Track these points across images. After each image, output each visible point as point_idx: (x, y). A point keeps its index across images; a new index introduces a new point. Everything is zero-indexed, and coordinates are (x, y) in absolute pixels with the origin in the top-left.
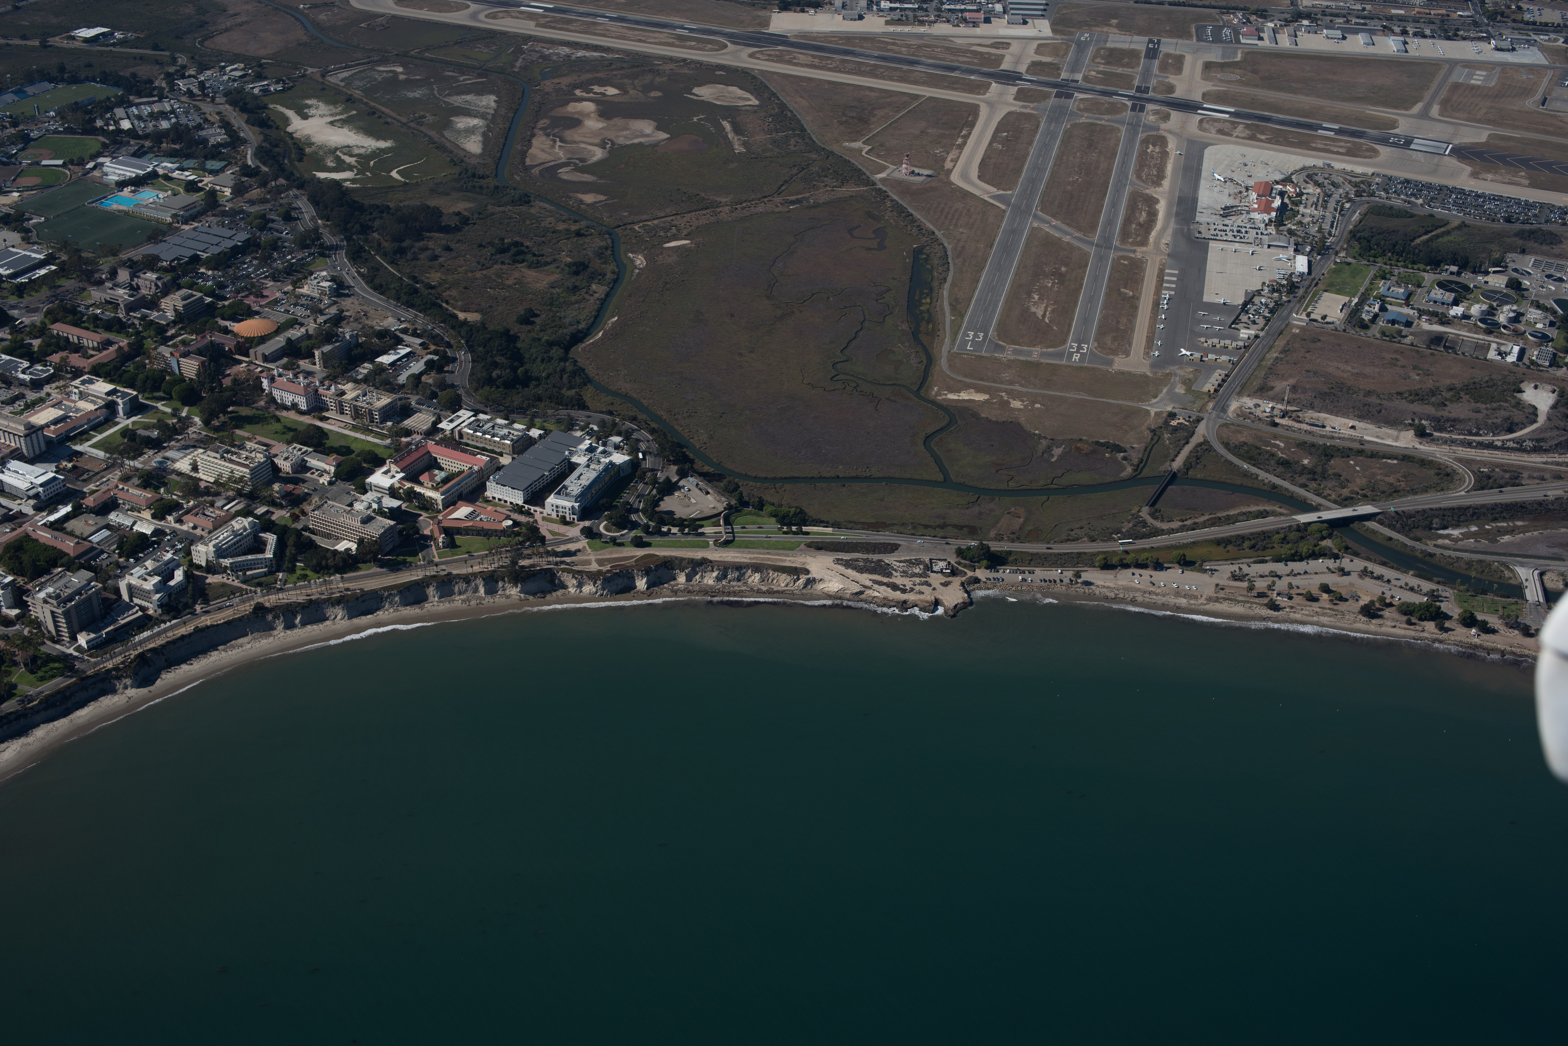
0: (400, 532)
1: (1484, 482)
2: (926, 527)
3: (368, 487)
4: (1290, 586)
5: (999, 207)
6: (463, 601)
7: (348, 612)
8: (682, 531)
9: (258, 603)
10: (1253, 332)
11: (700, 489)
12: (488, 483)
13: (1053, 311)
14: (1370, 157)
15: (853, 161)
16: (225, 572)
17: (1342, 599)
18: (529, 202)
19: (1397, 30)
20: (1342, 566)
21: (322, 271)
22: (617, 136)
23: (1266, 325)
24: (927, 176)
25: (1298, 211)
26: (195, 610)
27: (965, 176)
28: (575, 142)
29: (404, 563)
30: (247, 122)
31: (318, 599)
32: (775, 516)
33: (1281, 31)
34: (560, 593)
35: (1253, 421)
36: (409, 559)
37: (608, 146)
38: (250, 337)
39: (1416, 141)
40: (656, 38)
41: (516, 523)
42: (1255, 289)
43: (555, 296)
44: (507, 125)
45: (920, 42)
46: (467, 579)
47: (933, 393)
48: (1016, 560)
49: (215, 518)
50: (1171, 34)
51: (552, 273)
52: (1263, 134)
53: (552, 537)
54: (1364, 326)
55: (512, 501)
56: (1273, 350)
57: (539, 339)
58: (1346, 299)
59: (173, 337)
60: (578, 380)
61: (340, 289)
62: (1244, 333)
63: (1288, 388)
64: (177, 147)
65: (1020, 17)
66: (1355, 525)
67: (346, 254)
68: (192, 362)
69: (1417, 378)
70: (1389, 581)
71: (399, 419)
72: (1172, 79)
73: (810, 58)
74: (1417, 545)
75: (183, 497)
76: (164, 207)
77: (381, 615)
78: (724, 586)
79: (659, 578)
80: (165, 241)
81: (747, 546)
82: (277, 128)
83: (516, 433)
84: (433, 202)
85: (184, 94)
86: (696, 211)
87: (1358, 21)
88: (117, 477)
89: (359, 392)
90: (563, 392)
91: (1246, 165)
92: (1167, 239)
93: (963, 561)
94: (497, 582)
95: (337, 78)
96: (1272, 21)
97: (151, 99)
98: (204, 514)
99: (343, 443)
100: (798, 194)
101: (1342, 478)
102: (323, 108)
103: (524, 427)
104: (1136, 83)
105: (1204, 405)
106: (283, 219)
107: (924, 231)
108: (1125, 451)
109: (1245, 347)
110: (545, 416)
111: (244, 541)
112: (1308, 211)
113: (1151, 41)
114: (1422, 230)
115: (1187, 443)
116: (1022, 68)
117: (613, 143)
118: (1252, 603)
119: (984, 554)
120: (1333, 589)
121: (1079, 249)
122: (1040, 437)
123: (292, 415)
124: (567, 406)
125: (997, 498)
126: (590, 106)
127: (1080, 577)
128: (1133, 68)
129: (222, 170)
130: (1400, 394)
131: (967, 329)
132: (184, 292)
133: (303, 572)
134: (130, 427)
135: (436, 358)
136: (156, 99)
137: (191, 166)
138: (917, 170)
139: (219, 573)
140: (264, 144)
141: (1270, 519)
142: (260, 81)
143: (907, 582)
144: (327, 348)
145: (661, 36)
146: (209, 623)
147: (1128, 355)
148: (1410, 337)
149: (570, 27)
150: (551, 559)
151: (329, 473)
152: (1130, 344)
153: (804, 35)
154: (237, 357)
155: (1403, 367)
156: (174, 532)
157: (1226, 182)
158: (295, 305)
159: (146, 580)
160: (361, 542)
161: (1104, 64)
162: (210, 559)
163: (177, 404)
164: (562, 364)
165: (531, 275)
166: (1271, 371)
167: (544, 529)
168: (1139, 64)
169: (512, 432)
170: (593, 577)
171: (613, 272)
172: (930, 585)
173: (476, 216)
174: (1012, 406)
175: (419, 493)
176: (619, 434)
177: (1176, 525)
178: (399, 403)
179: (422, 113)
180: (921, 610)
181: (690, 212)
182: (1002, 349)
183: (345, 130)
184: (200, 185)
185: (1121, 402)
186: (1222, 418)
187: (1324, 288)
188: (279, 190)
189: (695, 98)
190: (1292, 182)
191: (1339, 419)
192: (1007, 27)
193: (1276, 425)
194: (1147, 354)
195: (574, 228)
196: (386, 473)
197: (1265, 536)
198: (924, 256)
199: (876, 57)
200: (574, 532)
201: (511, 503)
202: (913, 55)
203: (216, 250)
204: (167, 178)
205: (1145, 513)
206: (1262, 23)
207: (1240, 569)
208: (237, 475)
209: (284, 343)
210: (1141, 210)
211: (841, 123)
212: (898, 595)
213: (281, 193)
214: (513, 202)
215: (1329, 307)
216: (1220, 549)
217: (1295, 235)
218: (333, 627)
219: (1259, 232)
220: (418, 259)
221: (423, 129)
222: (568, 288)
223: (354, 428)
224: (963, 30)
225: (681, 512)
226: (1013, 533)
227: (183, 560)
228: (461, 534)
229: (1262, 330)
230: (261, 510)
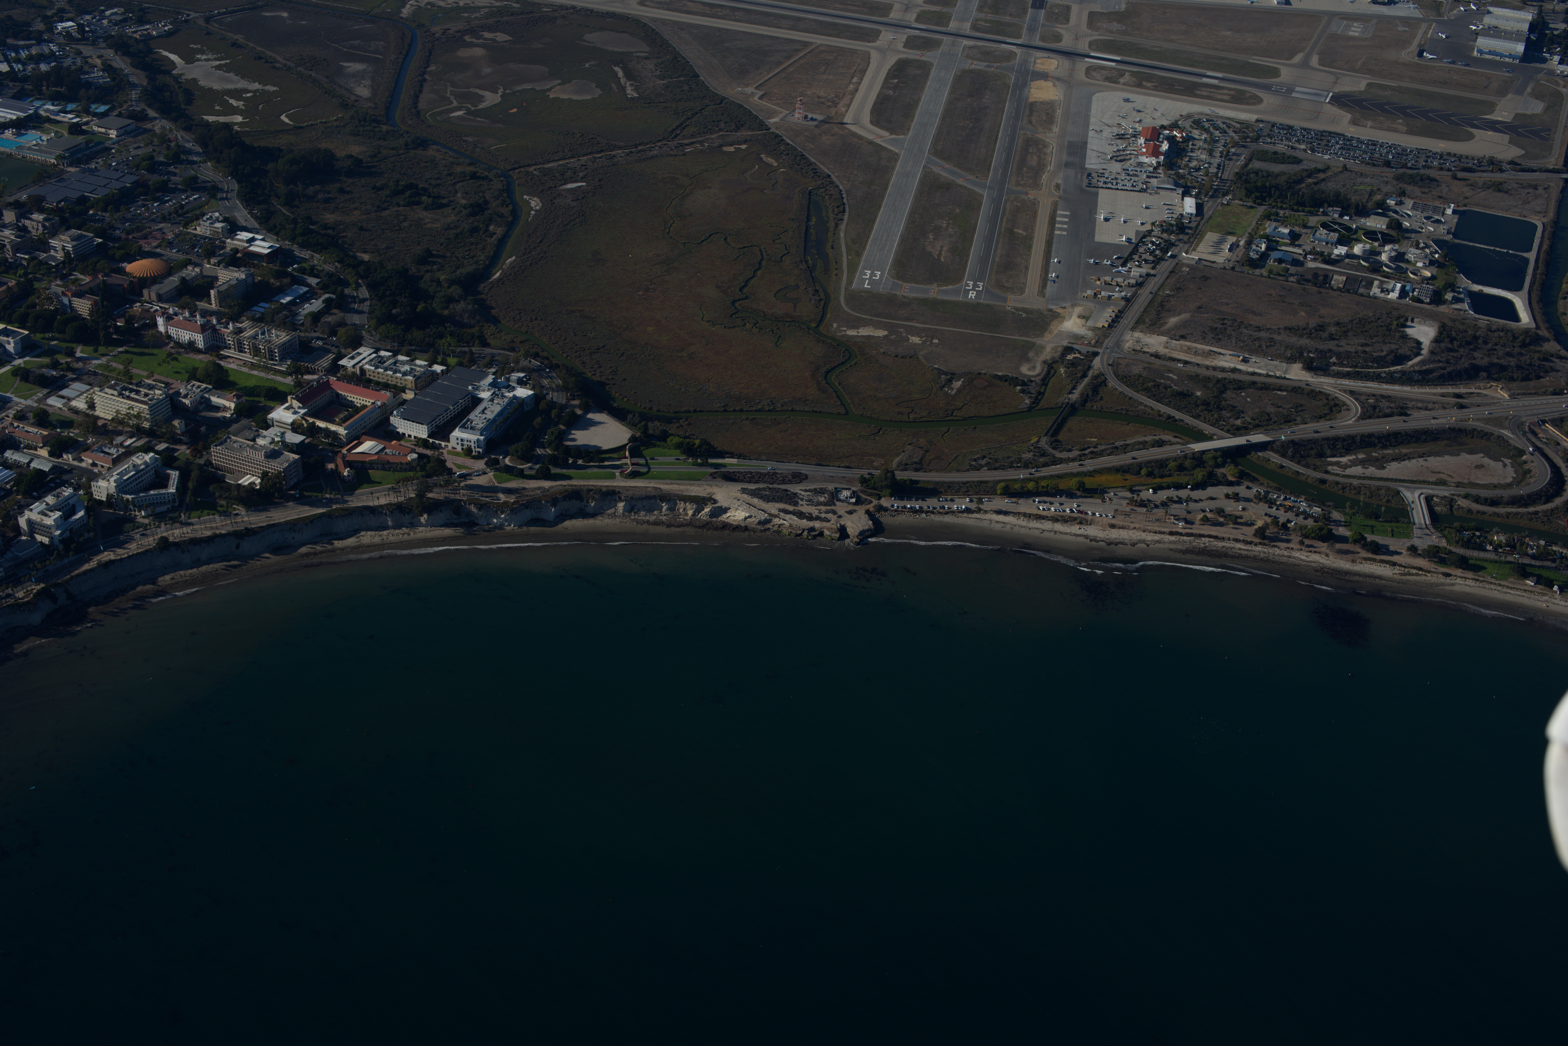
0: (305, 466)
1: (1371, 412)
3: (270, 423)
4: (1187, 511)
5: (892, 151)
8: (588, 463)
9: (162, 538)
10: (1144, 271)
12: (392, 418)
13: (948, 251)
14: (1253, 104)
15: (745, 106)
16: (126, 507)
17: (1238, 523)
18: (422, 145)
20: (1238, 492)
21: (213, 212)
22: (509, 81)
23: (1156, 264)
24: (820, 120)
25: (1185, 156)
26: (98, 545)
27: (857, 121)
28: (467, 87)
29: (310, 496)
30: (131, 66)
31: (223, 532)
32: (680, 448)
35: (1147, 356)
36: (314, 493)
37: (500, 91)
38: (142, 277)
39: (1297, 89)
41: (421, 457)
42: (1146, 229)
43: (453, 237)
44: (397, 70)
47: (833, 329)
49: (115, 455)
51: (449, 214)
52: (1149, 81)
53: (458, 471)
54: (1252, 265)
55: (417, 435)
56: (1164, 288)
57: (438, 279)
58: (1235, 240)
60: (478, 318)
61: (233, 230)
62: (1135, 272)
63: (1180, 324)
64: (59, 90)
66: (1246, 454)
67: (238, 196)
68: (86, 301)
69: (1304, 314)
71: (299, 356)
72: (1059, 29)
73: (700, 6)
74: (1308, 472)
75: (81, 435)
76: (48, 149)
80: (50, 183)
82: (162, 72)
83: (418, 369)
84: (325, 145)
85: (64, 38)
86: (591, 154)
88: (11, 416)
89: (258, 330)
90: (463, 330)
91: (1133, 111)
92: (1058, 182)
93: (867, 490)
94: (404, 514)
95: (221, 23)
97: (29, 42)
98: (103, 451)
99: (242, 381)
100: (692, 137)
101: (1235, 409)
102: (208, 53)
103: (426, 363)
104: (1024, 32)
105: (1099, 341)
106: (172, 162)
107: (819, 174)
108: (1023, 384)
109: (1137, 285)
110: (446, 352)
111: (146, 476)
112: (1194, 155)
114: (1305, 174)
115: (1084, 376)
116: (911, 17)
117: (505, 88)
119: (889, 483)
121: (972, 191)
122: (939, 371)
123: (189, 354)
124: (469, 343)
125: (899, 430)
126: (480, 52)
127: (982, 504)
128: (1020, 17)
129: (107, 113)
130: (1288, 329)
131: (865, 268)
132: (74, 232)
134: (22, 366)
135: (334, 297)
136: (34, 42)
137: (75, 108)
138: (810, 115)
139: (120, 509)
140: (149, 87)
141: (1166, 448)
142: (140, 26)
143: (813, 511)
144: (223, 287)
146: (112, 557)
147: (1022, 292)
148: (1297, 276)
151: (229, 410)
152: (1025, 283)
154: (131, 297)
155: (1290, 304)
156: (73, 469)
157: (1114, 127)
159: (46, 515)
160: (264, 475)
161: (991, 13)
162: (112, 494)
163: (71, 343)
165: (427, 216)
166: (1163, 307)
167: (451, 462)
169: (415, 368)
170: (501, 508)
171: (509, 214)
172: (835, 513)
173: (370, 159)
174: (910, 341)
175: (323, 428)
176: (522, 370)
177: (1074, 454)
178: (299, 340)
181: (585, 155)
182: (899, 287)
183: (232, 75)
184: (84, 127)
185: (1017, 338)
186: (1117, 353)
187: (1212, 229)
189: (586, 44)
190: (1179, 127)
191: (1230, 353)
194: (1041, 291)
195: (470, 170)
196: (287, 408)
197: (1162, 464)
198: (819, 198)
200: (480, 465)
201: (415, 437)
203: (105, 192)
204: (50, 120)
205: (1044, 442)
207: (1138, 495)
208: (136, 411)
209: (178, 283)
210: (1032, 154)
212: (805, 523)
216: (1119, 477)
217: (1183, 178)
219: (1148, 175)
220: (312, 202)
221: (311, 73)
222: (466, 229)
223: (254, 366)
226: (915, 463)
227: (83, 496)
228: (367, 468)
229: (1153, 268)
230: (162, 447)
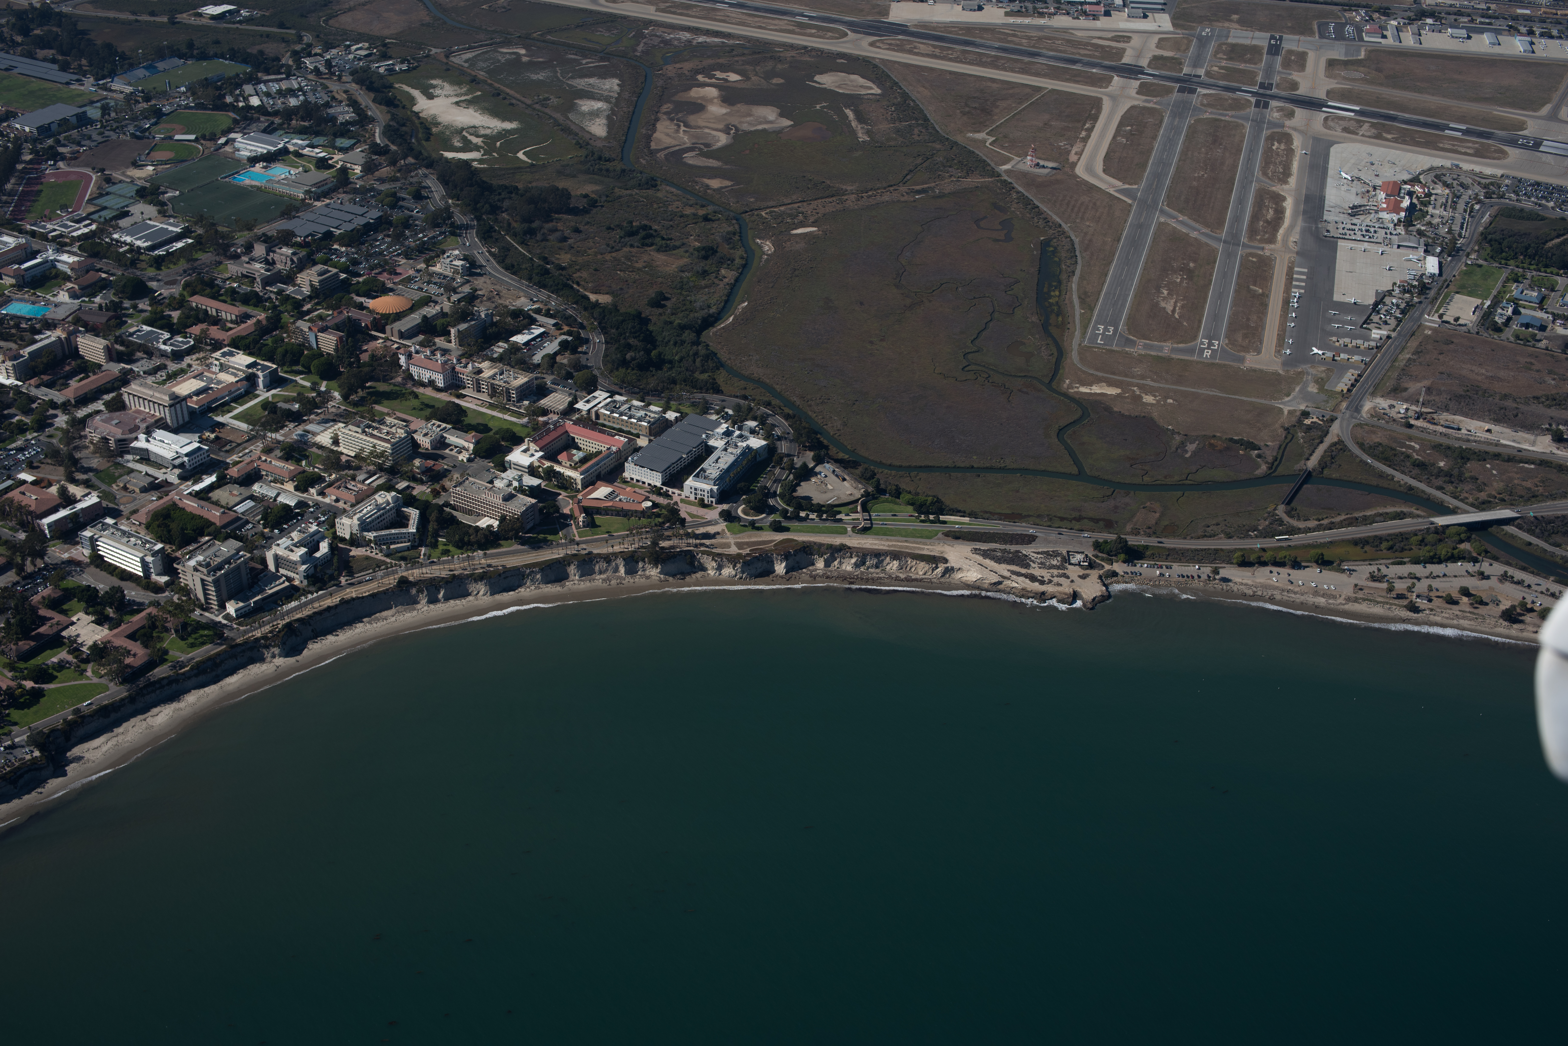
0: (541, 510)
2: (1062, 519)
3: (507, 465)
4: (1430, 588)
5: (1125, 202)
6: (604, 580)
7: (490, 588)
8: (820, 516)
9: (402, 577)
10: (1385, 333)
11: (837, 476)
12: (626, 465)
13: (1182, 307)
14: (1499, 159)
15: (977, 152)
16: (368, 545)
17: (1482, 603)
18: (656, 186)
19: (1523, 30)
20: (1482, 570)
21: (453, 249)
22: (741, 122)
23: (1397, 326)
24: (1052, 168)
25: (1427, 212)
26: (340, 582)
27: (1089, 169)
28: (699, 127)
29: (545, 541)
30: (374, 101)
31: (461, 574)
32: (912, 504)
33: (1404, 30)
34: (699, 575)
35: (1387, 422)
36: (550, 537)
37: (732, 132)
38: (385, 314)
39: (1545, 143)
40: (775, 25)
41: (655, 505)
42: (1386, 289)
43: (685, 280)
44: (631, 109)
45: (1040, 34)
46: (608, 559)
47: (1065, 386)
48: (1153, 554)
49: (358, 492)
50: (1293, 30)
51: (682, 257)
52: (1389, 133)
53: (691, 520)
54: (1498, 329)
55: (651, 482)
56: (1406, 351)
57: (671, 323)
58: (1479, 301)
59: (309, 312)
60: (711, 364)
61: (472, 269)
62: (1376, 334)
63: (1424, 389)
64: (306, 124)
65: (1141, 10)
66: (1493, 529)
67: (477, 233)
68: (331, 337)
69: (1553, 382)
70: (1529, 586)
71: (535, 398)
72: (1296, 76)
73: (931, 48)
74: (1557, 551)
75: (325, 470)
76: (296, 183)
77: (523, 592)
78: (862, 573)
79: (798, 563)
80: (298, 217)
81: (885, 533)
82: (404, 107)
83: (653, 415)
84: (562, 184)
85: (311, 73)
86: (822, 198)
87: (1483, 20)
88: (259, 449)
89: (496, 370)
90: (695, 375)
91: (1372, 164)
92: (1295, 237)
93: (1100, 554)
94: (637, 562)
95: (461, 59)
96: (1395, 19)
97: (279, 77)
98: (347, 488)
99: (480, 421)
100: (923, 183)
101: (1479, 481)
102: (448, 89)
103: (660, 409)
104: (1259, 79)
105: (1338, 405)
106: (413, 198)
107: (1051, 224)
108: (1259, 449)
109: (1377, 347)
110: (679, 399)
111: (387, 515)
112: (1437, 212)
113: (1272, 37)
114: (1554, 234)
115: (1322, 442)
116: (1144, 62)
117: (737, 129)
118: (1391, 604)
119: (1122, 548)
120: (1473, 593)
121: (1207, 245)
122: (1173, 432)
123: (429, 392)
124: (700, 390)
125: (1132, 493)
126: (712, 92)
127: (1218, 573)
128: (1255, 64)
129: (351, 148)
130: (1536, 398)
131: (1098, 322)
132: (320, 267)
133: (445, 548)
134: (270, 399)
135: (570, 339)
136: (284, 76)
137: (321, 143)
138: (1042, 163)
139: (362, 546)
140: (391, 123)
141: (1408, 520)
142: (384, 61)
143: (1046, 574)
144: (463, 326)
145: (781, 23)
146: (354, 595)
147: (1259, 352)
148: (1544, 342)
149: (690, 12)
150: (691, 541)
151: (467, 450)
152: (1261, 342)
153: (924, 25)
154: (373, 333)
155: (1538, 371)
156: (317, 505)
157: (1353, 181)
158: (429, 283)
159: (292, 551)
160: (502, 519)
161: (1226, 59)
162: (355, 532)
163: (316, 378)
164: (695, 348)
165: (660, 258)
166: (1405, 372)
167: (684, 511)
168: (1261, 61)
169: (649, 414)
170: (733, 560)
171: (742, 258)
172: (1068, 577)
173: (604, 198)
174: (1144, 400)
175: (559, 473)
176: (754, 419)
177: (1312, 524)
178: (535, 382)
179: (546, 95)
180: (1059, 601)
181: (816, 199)
182: (1133, 343)
183: (471, 111)
184: (330, 162)
185: (1253, 400)
186: (1356, 418)
187: (1456, 290)
188: (409, 169)
189: (817, 85)
190: (1421, 182)
191: (1475, 422)
192: (1127, 21)
193: (1410, 426)
194: (1278, 352)
195: (701, 212)
196: (525, 451)
197: (1403, 537)
198: (1051, 249)
199: (996, 48)
200: (713, 514)
201: (649, 484)
202: (1033, 47)
203: (349, 227)
204: (298, 154)
205: (1281, 511)
206: (1386, 21)
207: (1379, 570)
208: (379, 449)
209: (420, 321)
210: (1268, 208)
211: (964, 114)
212: (1036, 587)
213: (411, 171)
214: (640, 186)
215: (1461, 309)
216: (1358, 549)
217: (1425, 235)
218: (476, 602)
219: (1388, 231)
220: (547, 240)
221: (547, 111)
222: (698, 272)
223: (491, 406)
224: (1083, 22)
225: (818, 498)
226: (1149, 528)
227: (326, 532)
228: (600, 514)
229: (1394, 330)
230: (402, 485)
